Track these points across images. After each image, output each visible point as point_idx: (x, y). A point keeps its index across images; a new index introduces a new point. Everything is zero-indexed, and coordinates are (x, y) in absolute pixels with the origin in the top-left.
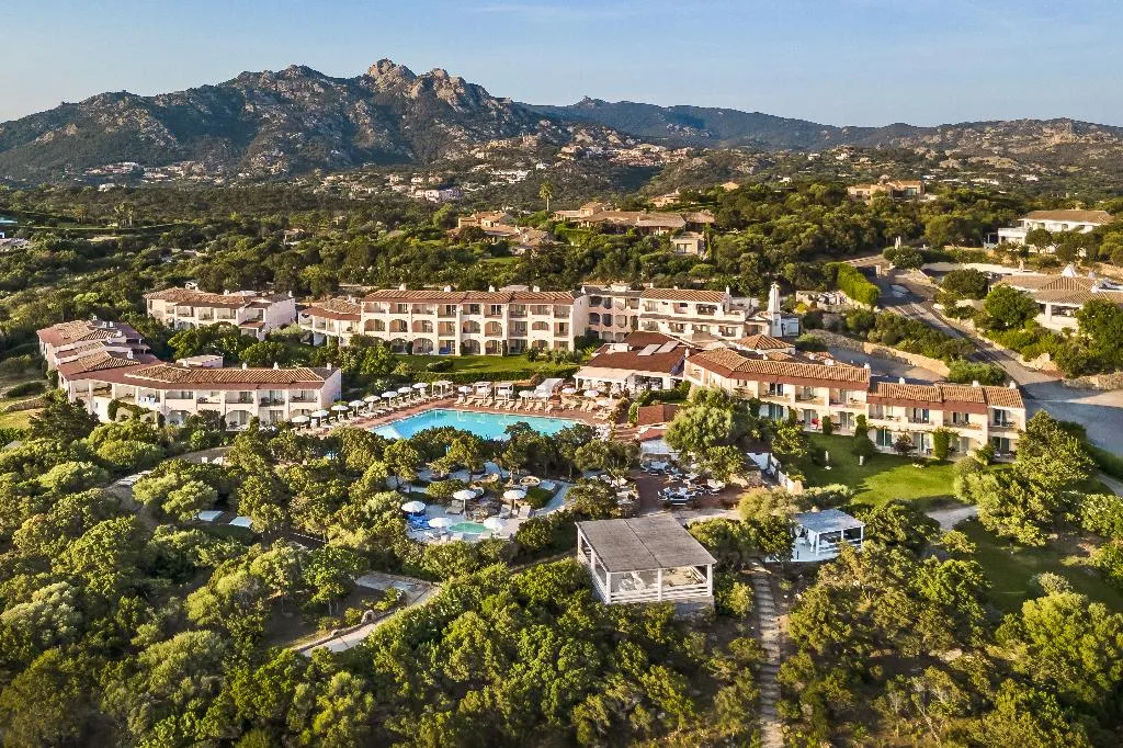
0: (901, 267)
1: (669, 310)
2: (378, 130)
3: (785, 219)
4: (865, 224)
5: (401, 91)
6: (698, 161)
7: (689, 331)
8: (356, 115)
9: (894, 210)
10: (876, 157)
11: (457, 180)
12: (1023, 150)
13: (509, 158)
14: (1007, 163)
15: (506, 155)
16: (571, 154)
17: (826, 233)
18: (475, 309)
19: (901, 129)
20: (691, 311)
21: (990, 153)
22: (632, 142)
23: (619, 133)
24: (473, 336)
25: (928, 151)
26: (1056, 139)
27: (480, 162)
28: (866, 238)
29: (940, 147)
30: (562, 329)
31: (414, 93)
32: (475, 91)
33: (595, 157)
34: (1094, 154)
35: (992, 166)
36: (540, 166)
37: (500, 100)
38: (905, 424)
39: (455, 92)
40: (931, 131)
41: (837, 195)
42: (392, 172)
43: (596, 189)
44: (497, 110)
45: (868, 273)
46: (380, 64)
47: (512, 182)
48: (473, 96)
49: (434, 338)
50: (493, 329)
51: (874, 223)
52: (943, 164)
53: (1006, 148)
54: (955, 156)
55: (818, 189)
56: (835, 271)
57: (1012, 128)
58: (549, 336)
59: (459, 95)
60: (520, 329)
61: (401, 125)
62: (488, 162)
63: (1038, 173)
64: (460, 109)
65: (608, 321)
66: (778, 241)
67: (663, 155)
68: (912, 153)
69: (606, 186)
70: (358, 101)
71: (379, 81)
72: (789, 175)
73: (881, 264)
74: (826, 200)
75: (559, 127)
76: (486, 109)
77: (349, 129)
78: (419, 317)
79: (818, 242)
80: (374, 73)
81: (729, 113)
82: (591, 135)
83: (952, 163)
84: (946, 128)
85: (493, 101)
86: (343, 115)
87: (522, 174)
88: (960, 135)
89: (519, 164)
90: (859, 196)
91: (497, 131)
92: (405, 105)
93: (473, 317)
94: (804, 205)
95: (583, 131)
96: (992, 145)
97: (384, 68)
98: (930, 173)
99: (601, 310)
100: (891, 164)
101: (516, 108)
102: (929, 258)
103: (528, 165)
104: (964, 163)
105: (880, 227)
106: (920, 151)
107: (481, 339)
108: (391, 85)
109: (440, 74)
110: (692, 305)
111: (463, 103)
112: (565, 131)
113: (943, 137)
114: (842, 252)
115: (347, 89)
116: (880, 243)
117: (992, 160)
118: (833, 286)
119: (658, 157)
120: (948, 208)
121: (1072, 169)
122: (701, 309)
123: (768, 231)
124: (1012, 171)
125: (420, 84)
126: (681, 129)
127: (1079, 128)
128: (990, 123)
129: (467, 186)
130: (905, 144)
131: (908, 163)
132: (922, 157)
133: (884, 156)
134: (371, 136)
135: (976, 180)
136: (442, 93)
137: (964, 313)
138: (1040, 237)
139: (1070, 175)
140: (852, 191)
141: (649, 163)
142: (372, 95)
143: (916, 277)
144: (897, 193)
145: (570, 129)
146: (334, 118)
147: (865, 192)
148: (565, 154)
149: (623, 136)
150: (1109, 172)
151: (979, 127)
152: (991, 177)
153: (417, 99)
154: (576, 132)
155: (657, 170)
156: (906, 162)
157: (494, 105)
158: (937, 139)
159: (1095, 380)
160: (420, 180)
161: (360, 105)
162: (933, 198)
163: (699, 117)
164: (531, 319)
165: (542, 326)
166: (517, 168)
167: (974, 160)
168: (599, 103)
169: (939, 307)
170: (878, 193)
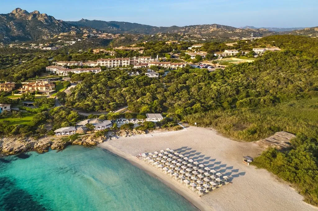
0: (174, 54)
1: (143, 60)
2: (18, 30)
3: (156, 47)
4: (169, 48)
5: (25, 18)
6: (123, 38)
7: (146, 62)
8: (10, 26)
9: (173, 45)
10: (168, 35)
11: (54, 45)
12: (204, 33)
13: (69, 38)
14: (199, 36)
15: (67, 37)
16: (86, 36)
17: (163, 49)
18: (114, 61)
19: (175, 27)
20: (146, 59)
21: (196, 34)
22: (100, 32)
23: (96, 30)
24: (114, 65)
25: (181, 34)
26: (212, 30)
27: (60, 39)
28: (169, 50)
29: (184, 32)
30: (127, 63)
31: (30, 18)
32: (50, 18)
33: (93, 37)
34: (220, 33)
35: (196, 37)
36: (79, 40)
37: (59, 21)
38: (174, 67)
39: (44, 18)
40: (183, 28)
41: (164, 43)
42: (32, 43)
43: (96, 45)
44: (58, 23)
45: (170, 54)
46: (17, 9)
47: (71, 44)
48: (50, 20)
49: (109, 65)
50: (117, 63)
51: (170, 47)
52: (184, 37)
53: (200, 32)
54: (187, 35)
55: (161, 43)
56: (165, 54)
57: (202, 27)
58: (126, 64)
59: (45, 19)
60: (121, 63)
61: (26, 29)
62: (62, 39)
63: (206, 39)
64: (46, 23)
65: (133, 62)
66: (155, 51)
67: (112, 36)
68: (177, 34)
69: (98, 45)
70: (11, 21)
71: (17, 14)
72: (147, 41)
73: (171, 53)
74: (162, 44)
75: (78, 28)
76: (54, 23)
77: (8, 30)
78: (106, 62)
79: (162, 51)
80: (14, 12)
81: (127, 23)
82: (88, 31)
83: (187, 36)
84: (186, 27)
85: (57, 21)
86: (6, 26)
87: (74, 42)
88: (189, 29)
89: (72, 39)
90: (167, 43)
91: (58, 30)
92: (27, 22)
93: (114, 62)
94: (159, 45)
95: (85, 30)
96: (197, 31)
97: (18, 10)
98: (181, 39)
99: (132, 60)
100: (172, 37)
101: (64, 23)
102: (178, 52)
103: (75, 40)
104: (189, 36)
105: (171, 48)
106: (179, 34)
107: (116, 65)
108: (21, 16)
109: (37, 12)
110: (146, 58)
111: (47, 21)
112: (79, 29)
113: (185, 29)
114: (166, 52)
115: (6, 18)
116: (171, 51)
117: (196, 36)
118: (164, 56)
119: (111, 37)
120: (182, 45)
121: (214, 37)
122: (147, 59)
123: (154, 49)
124: (200, 38)
125: (32, 16)
126: (113, 28)
127: (218, 26)
128: (197, 26)
129: (57, 46)
130: (176, 31)
131: (176, 36)
132: (180, 35)
133: (170, 35)
134: (16, 32)
135: (192, 41)
136: (39, 19)
137: (182, 58)
138: (194, 48)
139: (213, 39)
140: (166, 43)
141: (109, 38)
142: (14, 19)
143: (176, 55)
144: (174, 43)
145: (81, 29)
146: (3, 27)
147: (168, 43)
148: (84, 36)
149: (97, 30)
150: (222, 38)
151: (194, 27)
152: (195, 40)
153: (31, 20)
154: (83, 30)
155: (112, 40)
156: (176, 37)
157: (57, 22)
158: (184, 30)
159: (196, 64)
160: (42, 45)
161: (12, 23)
162: (179, 43)
163: (118, 24)
164: (123, 62)
165: (124, 63)
166: (72, 41)
167: (191, 36)
168: (87, 20)
169: (179, 58)
170: (171, 43)
